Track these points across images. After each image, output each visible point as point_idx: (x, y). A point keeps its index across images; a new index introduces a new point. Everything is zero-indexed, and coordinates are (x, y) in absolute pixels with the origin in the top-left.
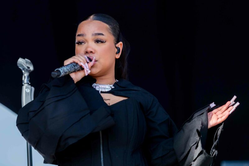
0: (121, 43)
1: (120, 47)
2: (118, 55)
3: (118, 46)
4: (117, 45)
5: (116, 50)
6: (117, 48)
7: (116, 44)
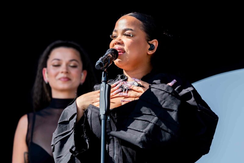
0: (155, 40)
1: (154, 44)
2: (150, 51)
3: (153, 42)
4: (150, 42)
5: (149, 47)
6: (149, 44)
7: (148, 41)
